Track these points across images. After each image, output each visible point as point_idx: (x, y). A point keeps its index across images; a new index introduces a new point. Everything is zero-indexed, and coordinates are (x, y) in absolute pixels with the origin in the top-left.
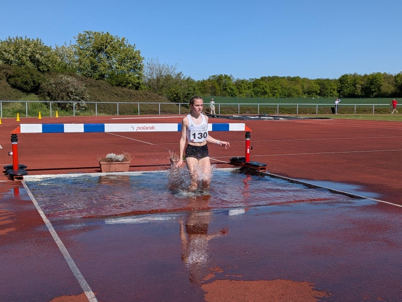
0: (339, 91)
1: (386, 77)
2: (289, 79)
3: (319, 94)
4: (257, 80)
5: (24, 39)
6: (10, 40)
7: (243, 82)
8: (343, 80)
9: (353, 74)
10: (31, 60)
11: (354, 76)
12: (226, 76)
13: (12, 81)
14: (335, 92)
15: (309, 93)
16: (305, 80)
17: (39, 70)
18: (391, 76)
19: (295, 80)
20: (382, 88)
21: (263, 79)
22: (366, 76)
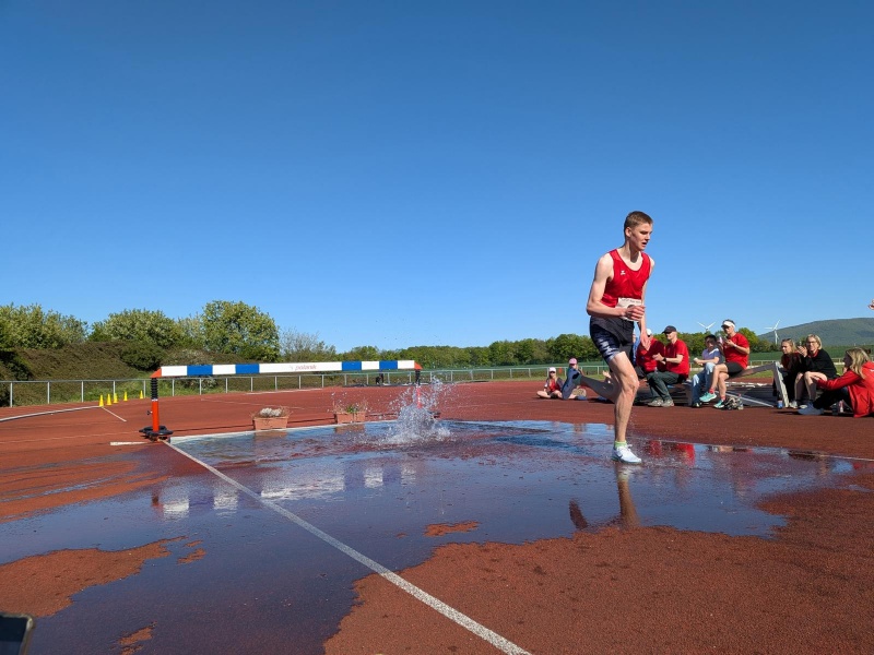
0: (491, 359)
1: (538, 344)
2: (438, 348)
3: (471, 363)
4: (403, 350)
5: (142, 312)
6: (126, 313)
7: (389, 353)
8: (494, 347)
9: (503, 340)
10: (150, 334)
11: (506, 342)
12: (370, 348)
13: (126, 358)
14: (487, 361)
15: (461, 362)
16: (454, 348)
17: (159, 345)
18: (542, 342)
19: (445, 349)
20: (535, 355)
21: (410, 349)
22: (517, 342)
